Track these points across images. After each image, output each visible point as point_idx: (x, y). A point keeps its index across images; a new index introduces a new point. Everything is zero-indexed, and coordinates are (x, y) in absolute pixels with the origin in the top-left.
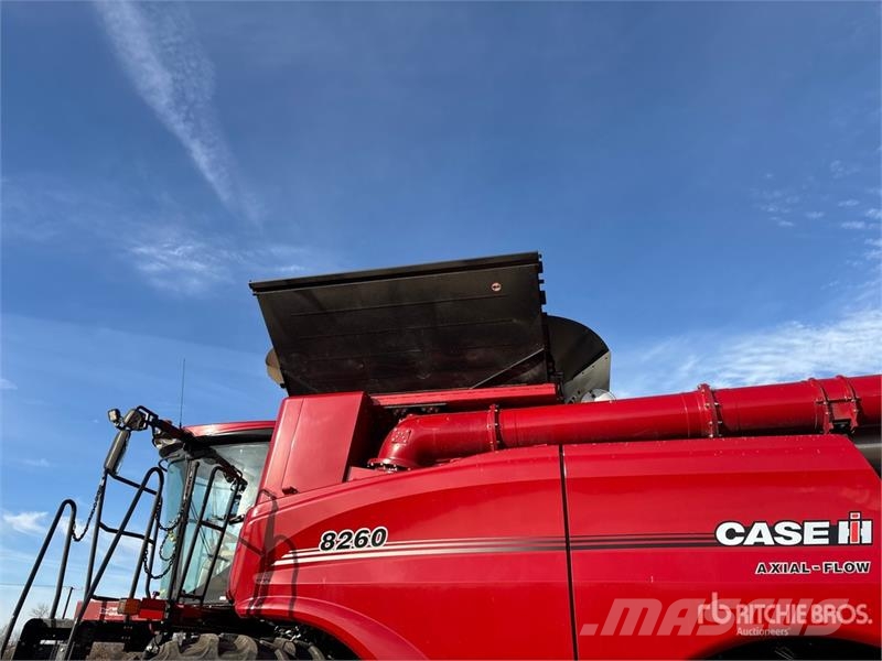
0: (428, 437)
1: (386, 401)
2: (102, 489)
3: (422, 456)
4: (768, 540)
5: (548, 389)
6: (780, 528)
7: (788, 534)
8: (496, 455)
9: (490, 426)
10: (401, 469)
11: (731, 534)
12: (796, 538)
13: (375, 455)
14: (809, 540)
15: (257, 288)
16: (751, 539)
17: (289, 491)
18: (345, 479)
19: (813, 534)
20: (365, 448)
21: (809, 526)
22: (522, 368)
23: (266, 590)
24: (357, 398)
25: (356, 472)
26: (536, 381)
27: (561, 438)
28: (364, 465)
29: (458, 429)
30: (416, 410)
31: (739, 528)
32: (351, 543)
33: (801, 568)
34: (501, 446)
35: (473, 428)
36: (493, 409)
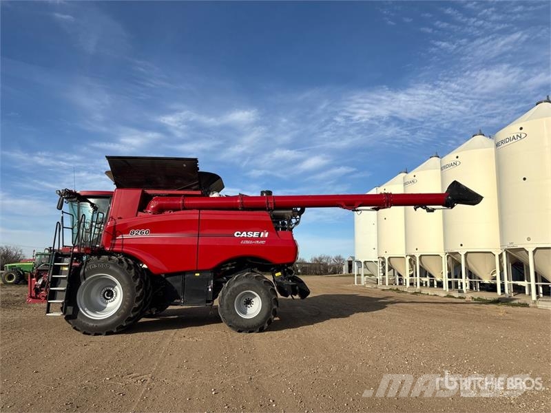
0: (162, 204)
1: (149, 192)
2: (62, 217)
3: (160, 210)
4: (245, 236)
5: (199, 193)
6: (249, 233)
7: (250, 234)
8: (182, 212)
9: (181, 202)
10: (154, 214)
11: (238, 234)
12: (252, 235)
13: (145, 209)
14: (254, 236)
15: (108, 158)
16: (242, 235)
17: (120, 218)
18: (137, 216)
19: (255, 235)
20: (143, 206)
21: (255, 233)
22: (192, 186)
23: (114, 245)
24: (139, 192)
25: (140, 213)
26: (195, 190)
27: (200, 208)
28: (142, 211)
29: (172, 202)
30: (159, 195)
31: (240, 233)
32: (139, 233)
33: (251, 242)
34: (184, 209)
35: (176, 202)
36: (182, 198)
